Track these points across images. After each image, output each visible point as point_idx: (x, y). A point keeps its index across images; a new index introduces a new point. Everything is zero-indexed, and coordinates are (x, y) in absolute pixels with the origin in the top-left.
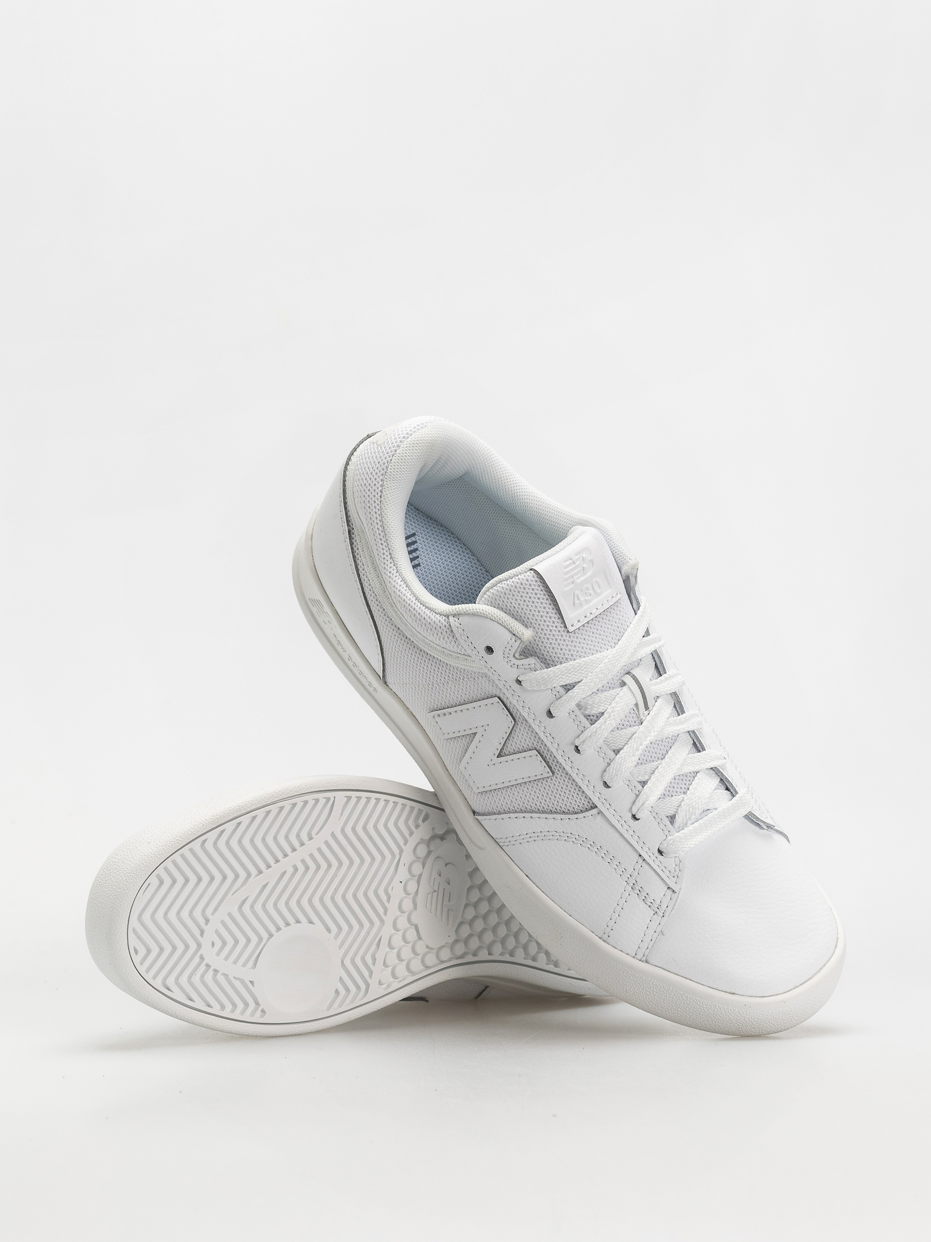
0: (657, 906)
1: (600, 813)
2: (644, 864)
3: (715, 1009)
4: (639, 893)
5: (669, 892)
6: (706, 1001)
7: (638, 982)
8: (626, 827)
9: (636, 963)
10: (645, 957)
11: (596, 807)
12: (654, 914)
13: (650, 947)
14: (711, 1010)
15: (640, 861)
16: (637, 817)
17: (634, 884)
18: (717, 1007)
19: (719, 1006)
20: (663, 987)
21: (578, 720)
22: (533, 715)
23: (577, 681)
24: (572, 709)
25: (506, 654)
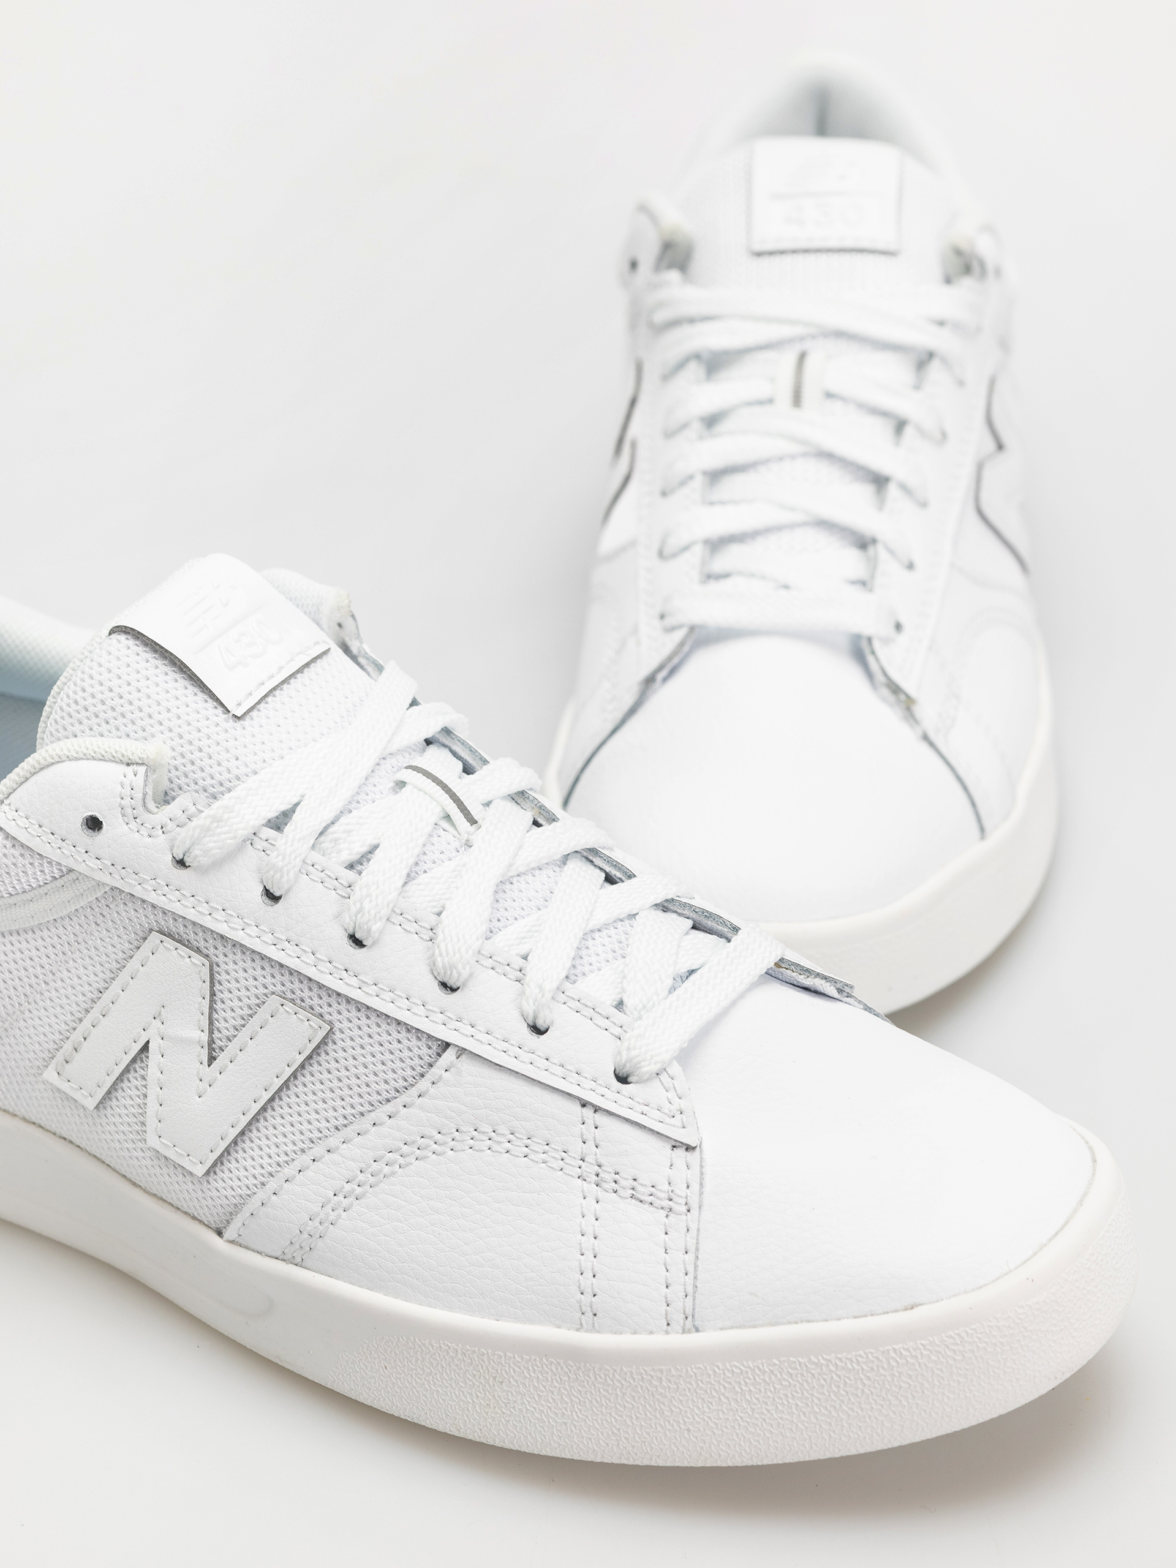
0: (666, 1196)
1: (462, 1051)
2: (599, 1118)
3: (892, 1362)
4: (616, 1186)
5: (680, 1152)
6: (861, 1352)
7: (701, 1389)
8: (526, 1057)
9: (676, 1340)
10: (690, 1318)
11: (447, 1045)
12: (667, 1216)
13: (690, 1289)
14: (883, 1368)
15: (588, 1112)
16: (541, 1024)
17: (597, 1175)
18: (892, 1354)
19: (895, 1350)
20: (759, 1368)
21: (331, 875)
22: (237, 920)
23: (295, 801)
24: (309, 861)
25: (129, 811)
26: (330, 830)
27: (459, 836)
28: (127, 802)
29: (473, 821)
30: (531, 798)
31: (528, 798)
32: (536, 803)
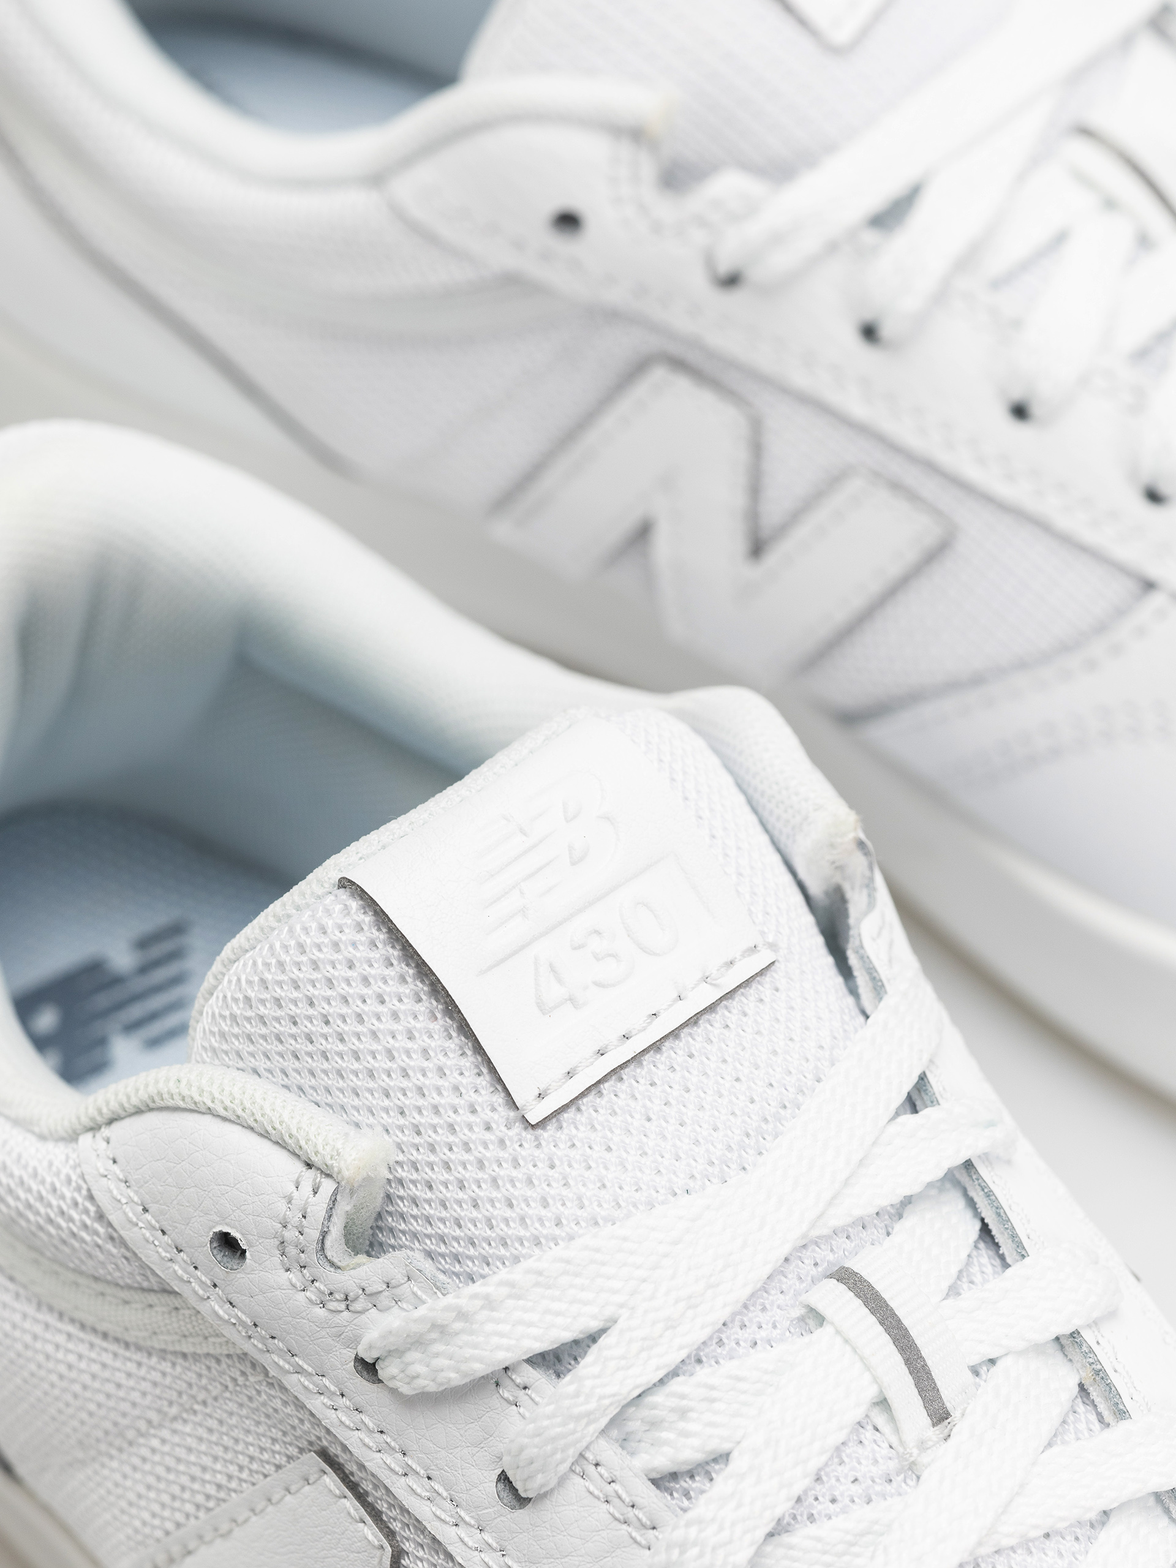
21: (624, 1496)
22: (447, 1505)
23: (594, 1325)
24: (589, 1455)
25: (292, 1251)
26: (650, 1399)
27: (901, 1450)
28: (291, 1234)
29: (940, 1415)
30: (1084, 1348)
31: (1081, 1346)
32: (1091, 1360)
